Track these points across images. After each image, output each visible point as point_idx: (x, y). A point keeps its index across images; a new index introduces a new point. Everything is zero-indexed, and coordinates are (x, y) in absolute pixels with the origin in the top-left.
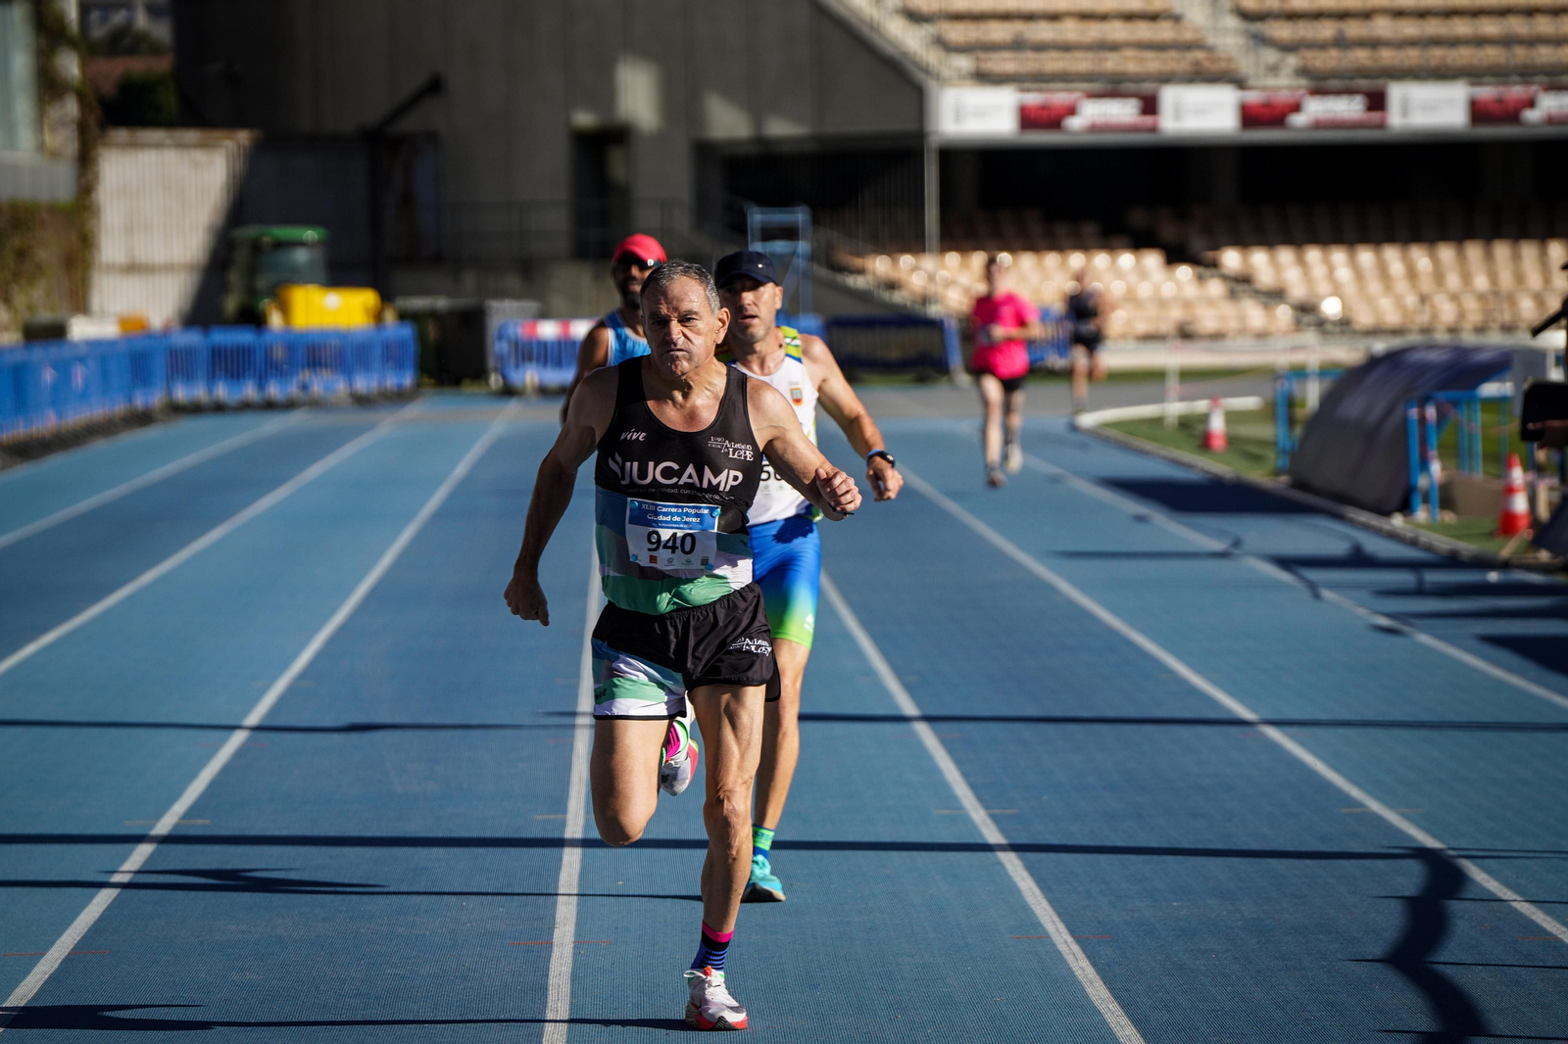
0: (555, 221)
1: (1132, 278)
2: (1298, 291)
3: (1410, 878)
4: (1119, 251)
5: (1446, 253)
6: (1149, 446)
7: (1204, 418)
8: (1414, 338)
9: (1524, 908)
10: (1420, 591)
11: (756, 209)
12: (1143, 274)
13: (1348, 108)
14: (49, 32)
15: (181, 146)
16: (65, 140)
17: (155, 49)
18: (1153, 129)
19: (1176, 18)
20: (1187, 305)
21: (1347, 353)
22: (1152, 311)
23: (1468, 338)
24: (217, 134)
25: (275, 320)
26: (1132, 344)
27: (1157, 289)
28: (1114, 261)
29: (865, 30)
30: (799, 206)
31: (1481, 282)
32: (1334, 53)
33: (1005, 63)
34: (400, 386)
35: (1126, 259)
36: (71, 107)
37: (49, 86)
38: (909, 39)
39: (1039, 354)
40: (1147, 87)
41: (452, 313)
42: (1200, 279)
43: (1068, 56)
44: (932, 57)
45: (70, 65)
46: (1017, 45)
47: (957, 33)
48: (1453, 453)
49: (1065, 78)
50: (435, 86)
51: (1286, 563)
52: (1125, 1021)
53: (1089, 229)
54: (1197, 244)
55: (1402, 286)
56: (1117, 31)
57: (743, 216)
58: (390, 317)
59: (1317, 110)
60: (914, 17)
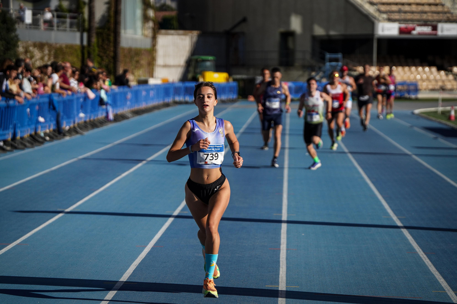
0: (274, 56)
1: (428, 74)
4: (425, 67)
6: (434, 119)
7: (449, 111)
11: (328, 53)
12: (431, 73)
14: (146, 4)
15: (179, 35)
16: (149, 33)
17: (172, 10)
18: (436, 35)
19: (443, 5)
20: (443, 81)
22: (433, 83)
24: (187, 32)
25: (201, 79)
26: (428, 91)
27: (435, 77)
28: (423, 69)
29: (359, 7)
30: (339, 53)
33: (396, 16)
34: (233, 98)
35: (427, 69)
36: (151, 24)
37: (146, 18)
38: (371, 10)
39: (402, 94)
40: (434, 23)
41: (247, 79)
42: (447, 75)
43: (413, 15)
44: (376, 14)
45: (151, 13)
46: (399, 12)
47: (383, 8)
49: (412, 20)
53: (417, 61)
54: (446, 65)
56: (427, 8)
57: (324, 55)
58: (231, 80)
60: (372, 4)
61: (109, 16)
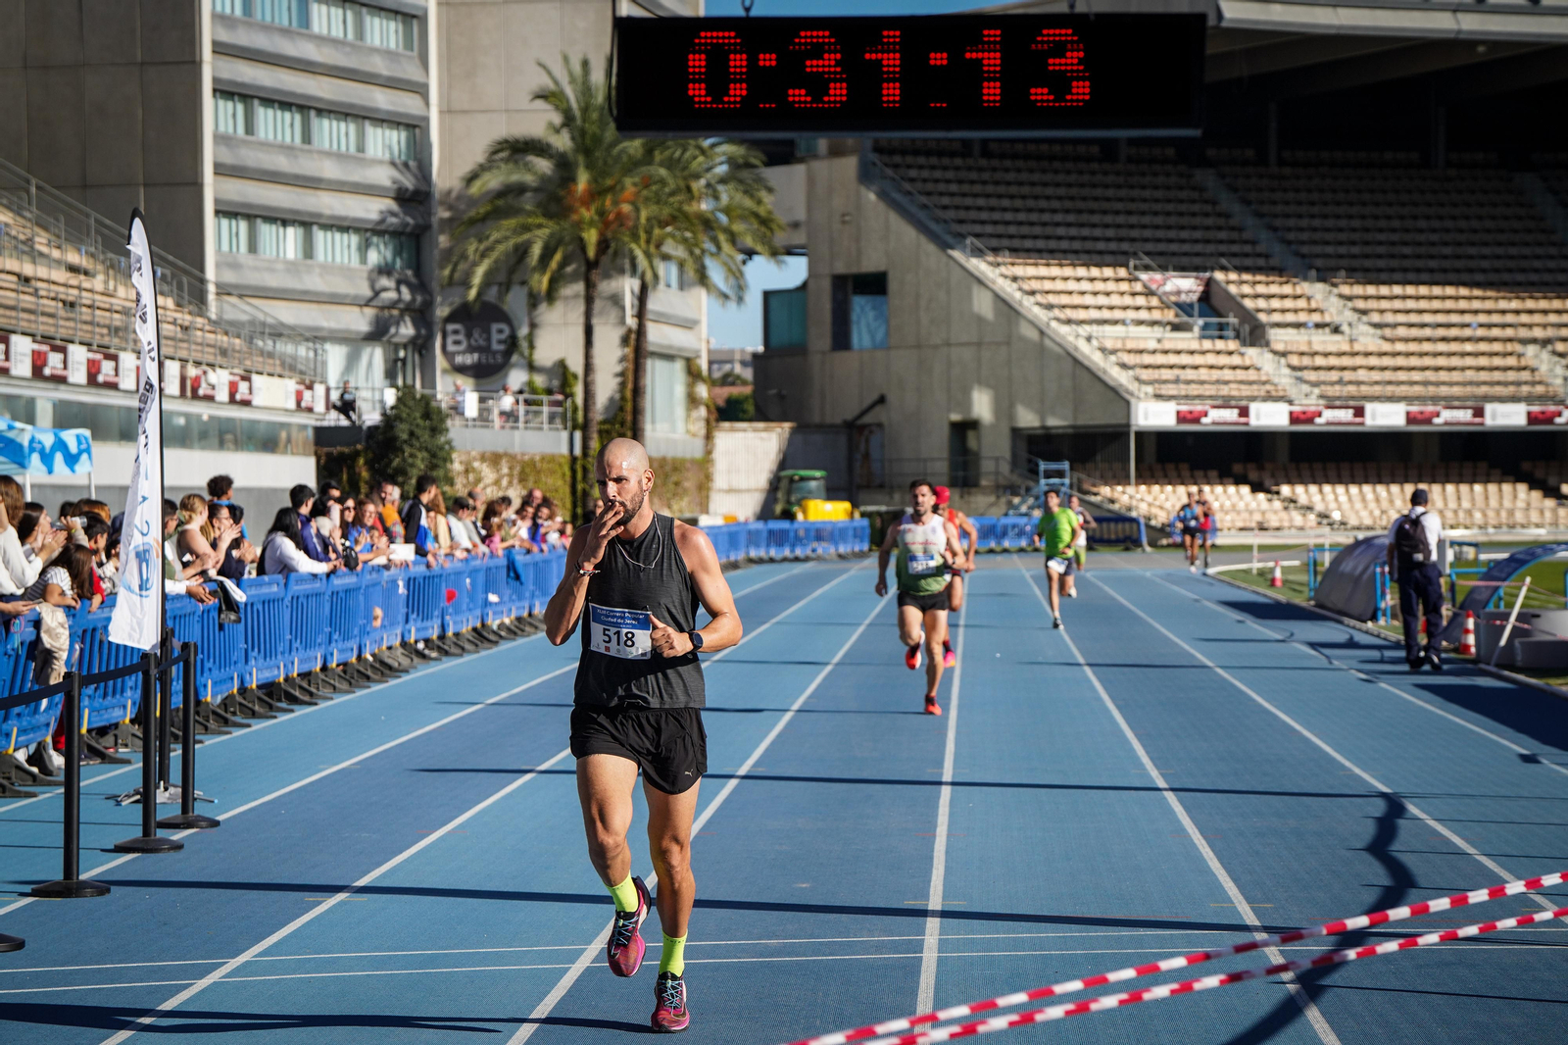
0: (941, 466)
1: (1235, 499)
2: (1320, 507)
3: (1379, 808)
4: (1228, 485)
5: (1395, 489)
6: (1241, 583)
7: (1272, 571)
9: (1432, 823)
10: (1382, 661)
11: (1042, 461)
12: (1241, 497)
14: (694, 374)
15: (754, 431)
16: (699, 428)
17: (744, 383)
18: (1246, 424)
19: (1258, 368)
20: (1263, 513)
21: (1344, 538)
22: (1245, 515)
24: (771, 424)
25: (800, 516)
26: (1234, 533)
27: (1247, 504)
28: (1225, 490)
29: (1100, 374)
30: (1064, 460)
32: (1338, 387)
33: (1170, 390)
34: (861, 550)
35: (1232, 490)
36: (703, 411)
37: (693, 400)
38: (1122, 378)
40: (1243, 402)
41: (887, 513)
42: (1270, 500)
43: (1202, 387)
44: (1133, 387)
45: (703, 391)
46: (1177, 381)
47: (1145, 374)
49: (1200, 398)
50: (881, 401)
51: (1313, 645)
52: (1228, 879)
53: (1213, 474)
54: (1268, 482)
55: (1372, 505)
56: (1228, 374)
57: (1036, 465)
58: (856, 515)
59: (1329, 416)
60: (1124, 366)
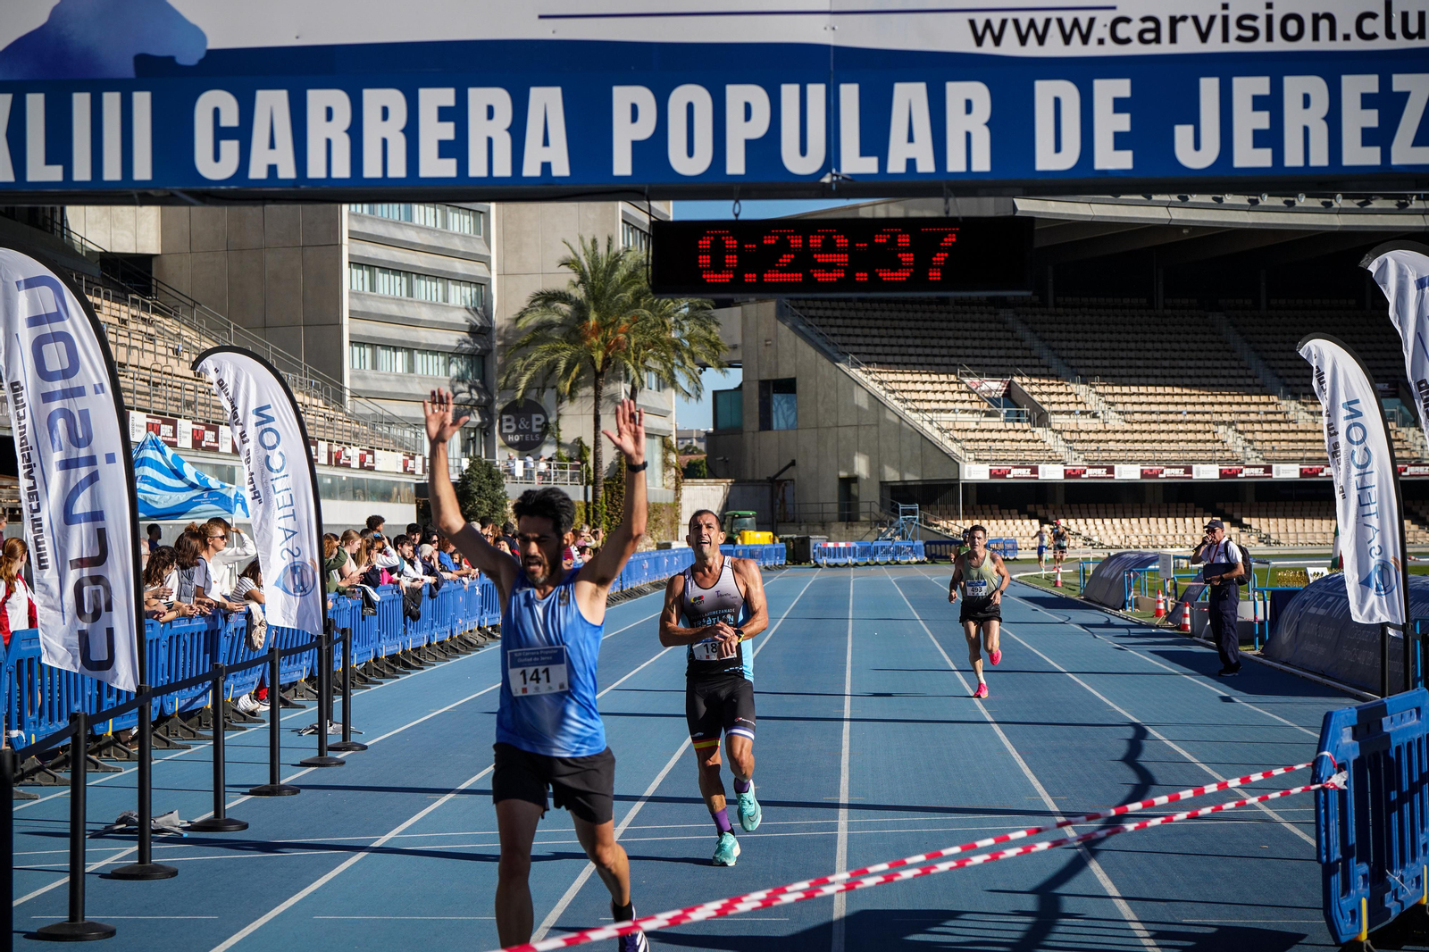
0: (833, 509)
2: (1085, 533)
3: (1129, 733)
5: (1134, 521)
6: (1037, 585)
7: (1055, 576)
8: (1124, 550)
9: (1168, 742)
10: (1129, 636)
13: (1101, 472)
14: (667, 447)
16: (671, 483)
17: (700, 452)
18: (1036, 478)
19: (1043, 441)
21: (1102, 554)
23: (1142, 550)
24: (720, 481)
25: (739, 542)
31: (1146, 531)
32: (1096, 454)
34: (781, 564)
36: (673, 471)
37: (666, 465)
41: (798, 539)
45: (673, 458)
46: (990, 450)
47: (969, 446)
48: (1139, 588)
49: (1005, 461)
50: (793, 463)
51: (1083, 625)
54: (1051, 517)
55: (1120, 532)
57: (898, 506)
58: (777, 541)
59: (1090, 472)
60: (954, 441)
61: (620, 463)
